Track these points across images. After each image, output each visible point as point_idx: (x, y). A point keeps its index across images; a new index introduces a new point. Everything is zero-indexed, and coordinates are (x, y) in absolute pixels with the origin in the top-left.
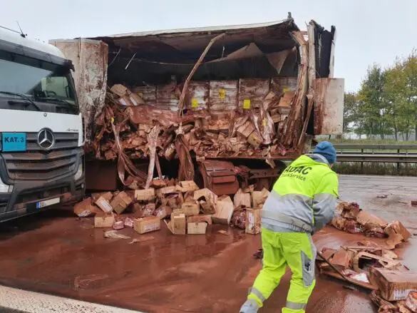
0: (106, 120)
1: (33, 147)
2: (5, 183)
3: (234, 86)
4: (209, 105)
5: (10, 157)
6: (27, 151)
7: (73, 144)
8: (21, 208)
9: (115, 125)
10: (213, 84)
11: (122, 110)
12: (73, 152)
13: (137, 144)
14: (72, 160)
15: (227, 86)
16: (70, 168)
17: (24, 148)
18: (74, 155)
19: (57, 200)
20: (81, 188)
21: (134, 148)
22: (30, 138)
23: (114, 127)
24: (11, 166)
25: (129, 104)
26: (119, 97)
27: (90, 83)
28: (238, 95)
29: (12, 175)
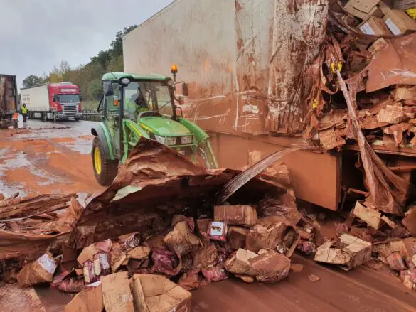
0: (325, 69)
9: (345, 78)
11: (362, 47)
13: (389, 121)
21: (380, 129)
23: (342, 82)
25: (381, 32)
26: (360, 21)
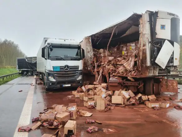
0: (93, 61)
1: (62, 70)
2: (55, 79)
3: (134, 45)
4: (127, 53)
5: (56, 72)
6: (60, 71)
7: (77, 69)
8: (59, 86)
9: (96, 63)
10: (128, 44)
12: (77, 72)
14: (76, 74)
15: (132, 45)
16: (75, 77)
17: (59, 70)
18: (77, 73)
19: (70, 85)
20: (80, 83)
22: (61, 68)
24: (56, 75)
26: (101, 53)
27: (88, 50)
28: (136, 48)
29: (56, 77)
